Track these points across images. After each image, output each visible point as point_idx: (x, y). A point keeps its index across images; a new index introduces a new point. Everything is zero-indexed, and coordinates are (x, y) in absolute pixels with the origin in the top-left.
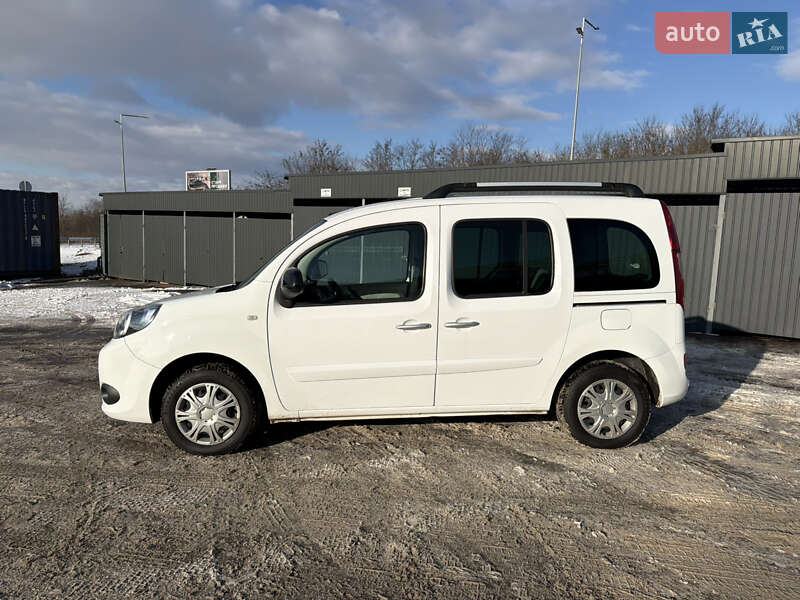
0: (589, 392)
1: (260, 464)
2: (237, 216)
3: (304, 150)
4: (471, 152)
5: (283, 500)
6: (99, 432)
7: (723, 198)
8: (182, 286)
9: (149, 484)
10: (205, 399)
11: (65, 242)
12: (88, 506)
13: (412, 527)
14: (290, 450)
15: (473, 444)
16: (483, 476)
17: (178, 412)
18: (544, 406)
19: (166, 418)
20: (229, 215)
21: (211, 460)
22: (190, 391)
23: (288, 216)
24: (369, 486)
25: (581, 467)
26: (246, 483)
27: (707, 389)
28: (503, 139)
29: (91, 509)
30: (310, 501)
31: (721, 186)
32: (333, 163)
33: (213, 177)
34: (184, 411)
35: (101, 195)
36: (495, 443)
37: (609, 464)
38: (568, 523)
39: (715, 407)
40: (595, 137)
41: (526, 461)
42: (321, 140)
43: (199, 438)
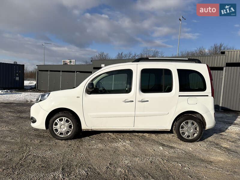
0: (183, 124)
1: (79, 143)
2: (76, 72)
5: (85, 154)
6: (30, 132)
7: (224, 68)
9: (44, 148)
10: (62, 122)
11: (26, 80)
12: (24, 154)
13: (126, 164)
14: (88, 139)
15: (146, 140)
16: (149, 149)
17: (54, 126)
18: (169, 128)
19: (50, 128)
20: (74, 72)
21: (64, 141)
22: (58, 119)
24: (113, 151)
25: (181, 148)
26: (74, 149)
27: (221, 126)
28: (156, 53)
29: (24, 155)
30: (93, 155)
31: (224, 65)
32: (105, 58)
33: (70, 62)
34: (56, 126)
35: (37, 66)
36: (153, 140)
37: (190, 147)
38: (177, 165)
39: (224, 131)
41: (163, 145)
42: (102, 52)
43: (60, 134)
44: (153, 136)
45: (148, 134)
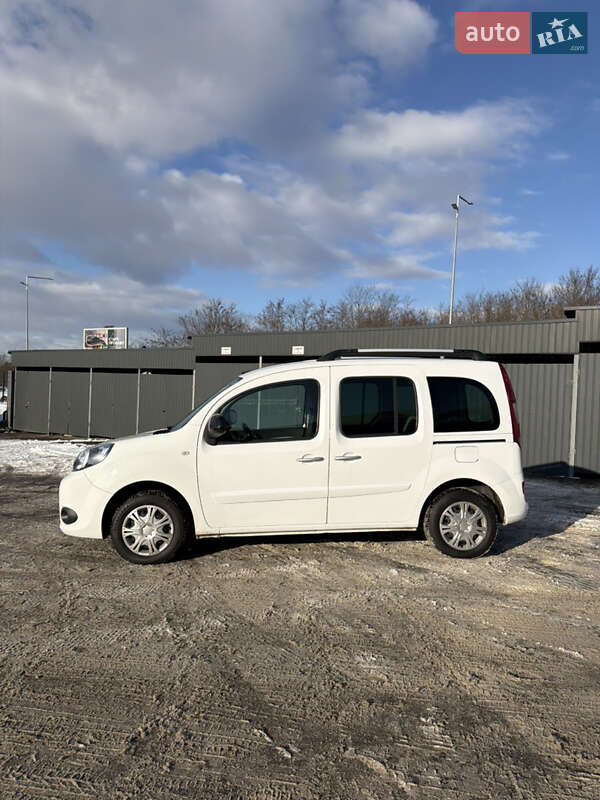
0: (448, 512)
1: (190, 570)
2: (141, 372)
3: (200, 308)
4: (360, 311)
5: (212, 591)
7: (577, 358)
8: (86, 438)
9: (106, 582)
10: (146, 518)
12: (64, 595)
13: (311, 605)
14: (211, 560)
15: (358, 556)
16: (365, 575)
17: (124, 529)
18: (412, 522)
19: (115, 534)
20: (135, 371)
21: (150, 567)
22: (135, 511)
23: (190, 372)
24: (277, 582)
25: (442, 570)
28: (390, 299)
29: (66, 597)
30: (232, 591)
31: (575, 347)
32: (227, 319)
33: (111, 334)
34: (129, 528)
35: (10, 353)
36: (376, 555)
37: (464, 568)
38: (427, 602)
39: (560, 531)
40: (477, 298)
41: (400, 566)
42: (216, 299)
43: (140, 550)
44: (377, 547)
45: (363, 543)
